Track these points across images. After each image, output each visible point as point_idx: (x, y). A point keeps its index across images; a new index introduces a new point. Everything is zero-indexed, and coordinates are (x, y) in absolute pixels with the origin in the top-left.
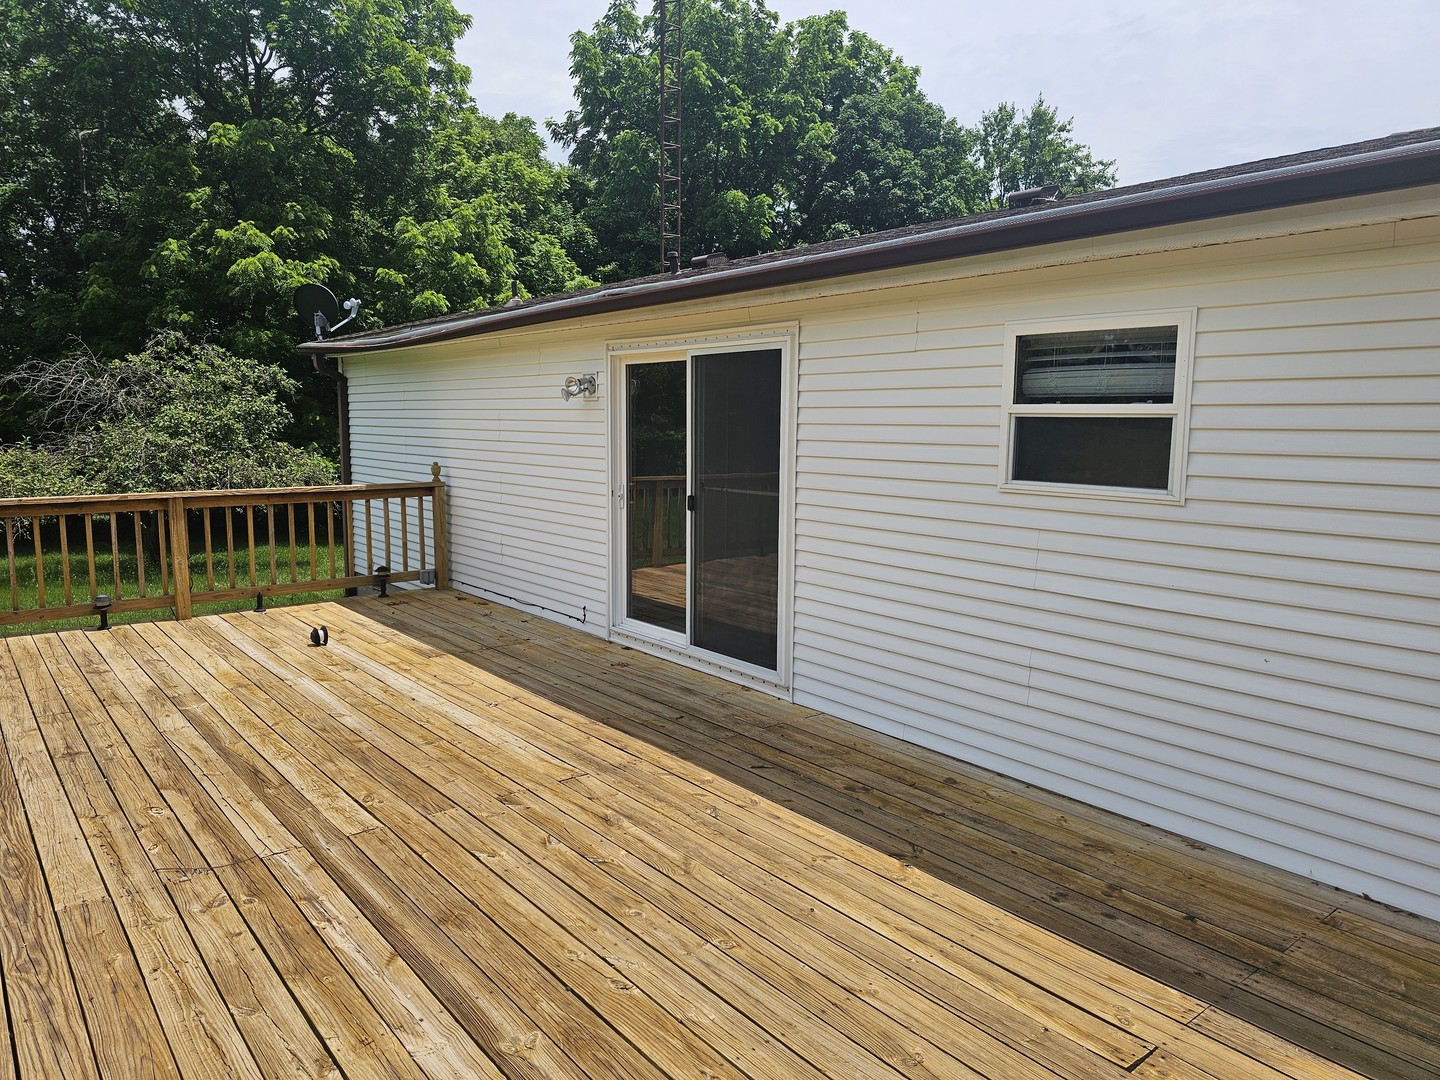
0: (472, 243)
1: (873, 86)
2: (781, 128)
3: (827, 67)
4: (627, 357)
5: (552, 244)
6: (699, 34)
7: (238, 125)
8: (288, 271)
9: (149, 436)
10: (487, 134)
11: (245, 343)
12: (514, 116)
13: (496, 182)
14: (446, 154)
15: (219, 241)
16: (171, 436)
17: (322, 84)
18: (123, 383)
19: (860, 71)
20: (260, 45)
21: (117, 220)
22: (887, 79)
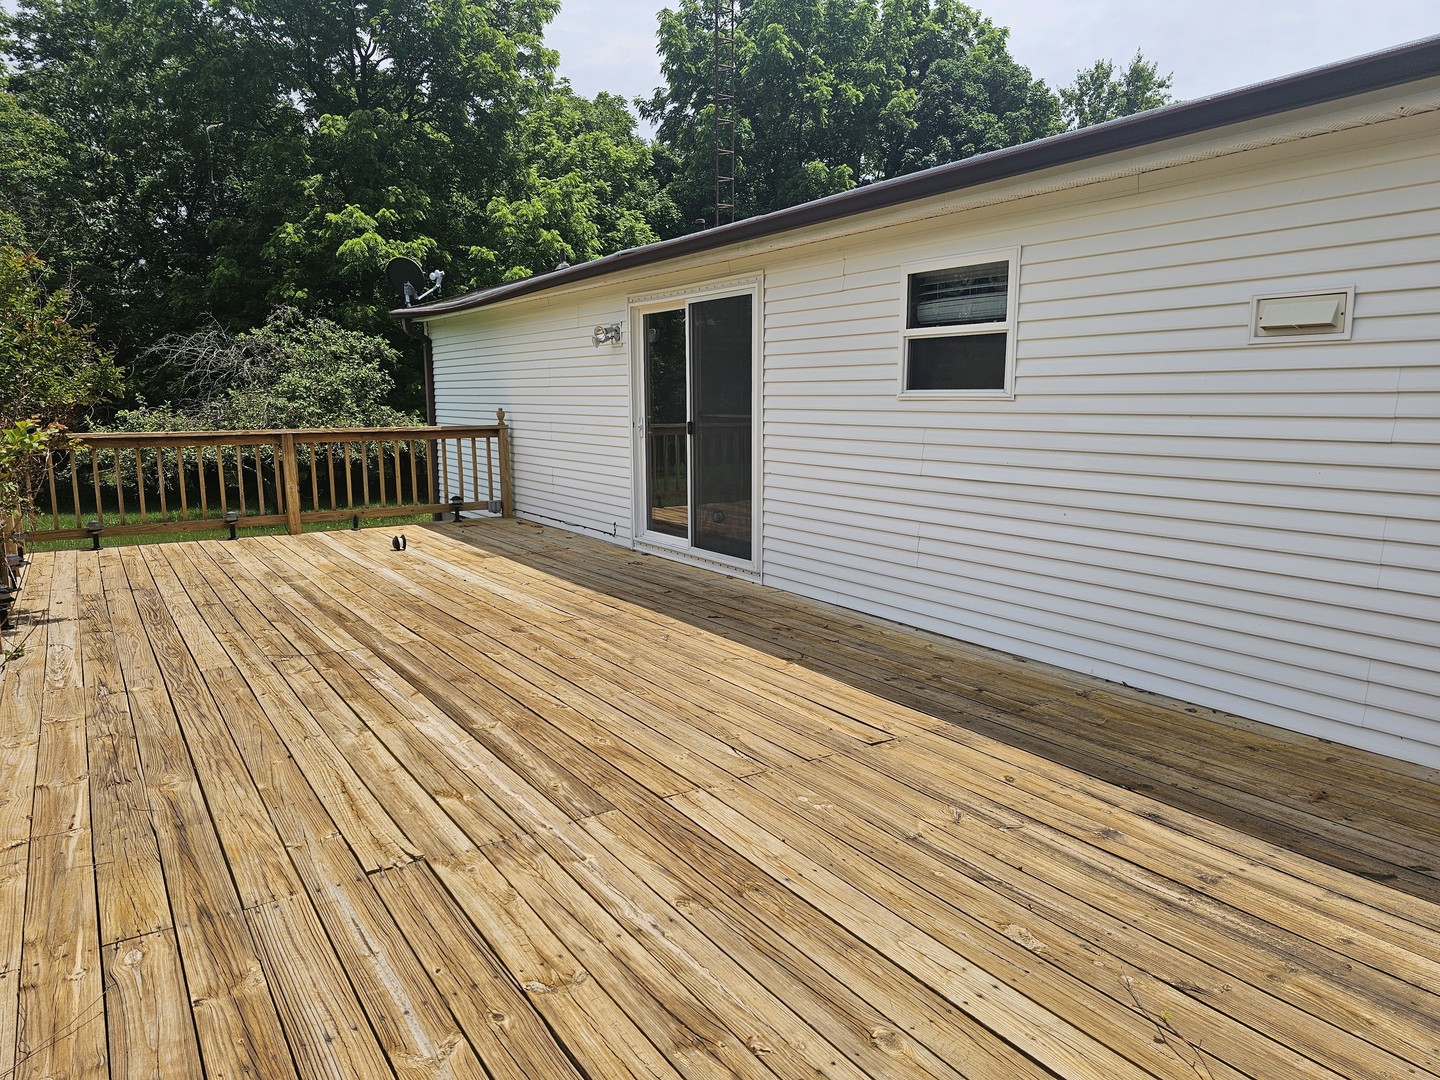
0: (559, 221)
1: (961, 49)
2: (862, 98)
3: (910, 33)
4: (645, 307)
5: (637, 219)
6: (781, 6)
7: (345, 115)
8: (391, 251)
9: (271, 400)
10: (577, 115)
11: (353, 318)
12: (607, 95)
13: (583, 161)
14: (537, 136)
15: (329, 224)
16: (289, 400)
17: (421, 74)
18: (248, 354)
19: (946, 34)
20: (366, 37)
21: (241, 208)
22: (976, 42)
